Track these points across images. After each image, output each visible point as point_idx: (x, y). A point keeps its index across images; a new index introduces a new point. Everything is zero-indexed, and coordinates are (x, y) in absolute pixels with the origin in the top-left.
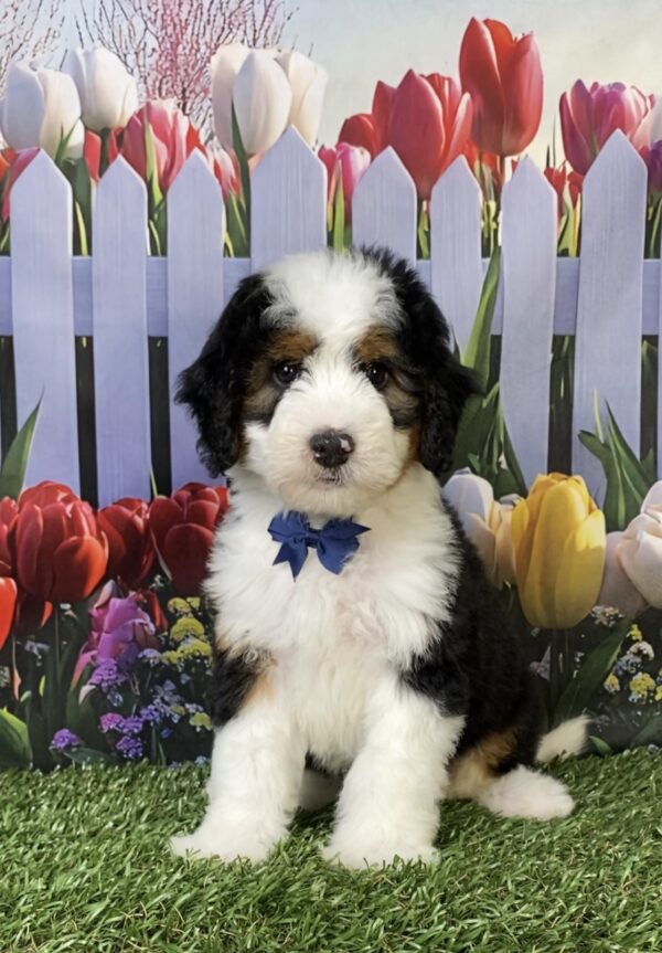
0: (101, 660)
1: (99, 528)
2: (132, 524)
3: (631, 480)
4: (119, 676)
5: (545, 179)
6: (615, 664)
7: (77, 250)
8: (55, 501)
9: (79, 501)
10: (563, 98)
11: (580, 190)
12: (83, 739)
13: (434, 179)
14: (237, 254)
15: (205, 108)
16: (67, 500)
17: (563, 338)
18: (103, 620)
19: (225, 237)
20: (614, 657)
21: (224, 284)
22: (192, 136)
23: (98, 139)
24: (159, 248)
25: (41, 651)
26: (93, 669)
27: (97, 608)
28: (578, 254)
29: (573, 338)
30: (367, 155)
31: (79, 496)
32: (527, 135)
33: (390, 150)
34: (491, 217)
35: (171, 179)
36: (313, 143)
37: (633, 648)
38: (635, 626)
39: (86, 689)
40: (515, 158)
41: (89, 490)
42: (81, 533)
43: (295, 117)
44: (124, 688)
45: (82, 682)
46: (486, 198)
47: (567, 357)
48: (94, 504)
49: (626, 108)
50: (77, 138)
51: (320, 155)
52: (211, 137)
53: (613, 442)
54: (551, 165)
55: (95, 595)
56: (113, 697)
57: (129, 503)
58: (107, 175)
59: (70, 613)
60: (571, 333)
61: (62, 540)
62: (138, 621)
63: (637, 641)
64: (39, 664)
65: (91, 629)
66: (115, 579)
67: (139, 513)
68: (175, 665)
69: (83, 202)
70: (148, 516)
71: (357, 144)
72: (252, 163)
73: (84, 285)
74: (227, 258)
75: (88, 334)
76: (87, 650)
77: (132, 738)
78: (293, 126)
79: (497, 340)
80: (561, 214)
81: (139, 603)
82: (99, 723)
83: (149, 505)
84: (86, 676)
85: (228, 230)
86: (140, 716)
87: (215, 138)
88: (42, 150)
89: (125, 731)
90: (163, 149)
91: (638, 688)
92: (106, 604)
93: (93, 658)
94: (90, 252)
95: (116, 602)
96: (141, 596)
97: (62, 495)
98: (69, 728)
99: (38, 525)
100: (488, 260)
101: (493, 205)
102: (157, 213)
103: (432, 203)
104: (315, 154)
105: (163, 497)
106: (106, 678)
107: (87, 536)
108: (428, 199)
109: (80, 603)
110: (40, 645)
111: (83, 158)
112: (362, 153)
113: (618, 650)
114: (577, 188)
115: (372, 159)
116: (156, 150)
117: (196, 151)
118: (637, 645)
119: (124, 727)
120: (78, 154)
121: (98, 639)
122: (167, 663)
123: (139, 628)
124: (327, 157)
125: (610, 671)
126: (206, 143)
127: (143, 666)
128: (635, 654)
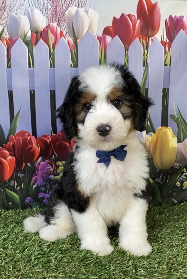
0: (38, 178)
1: (37, 143)
2: (46, 142)
3: (185, 128)
4: (43, 183)
5: (161, 44)
6: (179, 178)
7: (30, 66)
8: (25, 136)
9: (32, 136)
10: (166, 20)
11: (171, 47)
12: (34, 200)
13: (129, 44)
14: (74, 67)
15: (65, 25)
16: (28, 136)
17: (166, 89)
18: (39, 168)
19: (71, 62)
20: (178, 177)
21: (71, 75)
22: (61, 33)
23: (35, 34)
24: (53, 65)
25: (22, 176)
26: (36, 181)
27: (37, 164)
28: (170, 65)
29: (168, 89)
30: (111, 38)
31: (31, 134)
32: (156, 31)
33: (117, 36)
34: (145, 55)
35: (56, 45)
36: (95, 35)
37: (184, 174)
38: (185, 168)
39: (34, 186)
40: (152, 38)
41: (34, 132)
42: (32, 144)
43: (90, 27)
44: (45, 186)
45: (33, 184)
46: (144, 50)
47: (167, 94)
48: (36, 136)
49: (184, 23)
50: (29, 34)
51: (97, 38)
52: (67, 34)
53: (180, 118)
54: (163, 40)
55: (37, 161)
56: (42, 188)
57: (45, 136)
58: (37, 45)
59: (30, 166)
60: (168, 88)
61: (26, 147)
62: (48, 168)
63: (185, 172)
64: (22, 180)
65: (36, 170)
66: (42, 157)
67: (48, 139)
68: (58, 180)
69: (31, 52)
70: (51, 139)
71: (108, 35)
72: (78, 41)
73: (32, 76)
74: (71, 68)
75: (33, 90)
76: (35, 176)
77: (47, 199)
78: (90, 30)
79: (147, 90)
80: (165, 54)
81: (48, 163)
82: (38, 195)
83: (51, 137)
84: (34, 183)
85: (72, 60)
86: (49, 193)
87: (68, 34)
88: (19, 38)
89: (45, 197)
90: (53, 37)
91: (185, 185)
92: (40, 163)
93: (36, 178)
94: (33, 67)
95: (42, 163)
96: (49, 161)
97: (27, 134)
98: (30, 197)
99: (21, 143)
100: (144, 67)
101: (146, 51)
102: (52, 55)
103: (129, 51)
104: (96, 38)
105: (54, 134)
106: (40, 183)
107: (34, 145)
108: (128, 50)
109: (33, 163)
110: (22, 175)
111: (31, 40)
112: (109, 37)
113: (180, 175)
114: (170, 46)
115: (112, 39)
116: (51, 37)
117: (63, 37)
118: (185, 173)
119: (45, 196)
120: (29, 39)
121: (38, 173)
122: (56, 179)
123: (48, 170)
124: (99, 39)
125: (177, 180)
126: (65, 35)
127: (50, 180)
128: (184, 176)
